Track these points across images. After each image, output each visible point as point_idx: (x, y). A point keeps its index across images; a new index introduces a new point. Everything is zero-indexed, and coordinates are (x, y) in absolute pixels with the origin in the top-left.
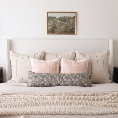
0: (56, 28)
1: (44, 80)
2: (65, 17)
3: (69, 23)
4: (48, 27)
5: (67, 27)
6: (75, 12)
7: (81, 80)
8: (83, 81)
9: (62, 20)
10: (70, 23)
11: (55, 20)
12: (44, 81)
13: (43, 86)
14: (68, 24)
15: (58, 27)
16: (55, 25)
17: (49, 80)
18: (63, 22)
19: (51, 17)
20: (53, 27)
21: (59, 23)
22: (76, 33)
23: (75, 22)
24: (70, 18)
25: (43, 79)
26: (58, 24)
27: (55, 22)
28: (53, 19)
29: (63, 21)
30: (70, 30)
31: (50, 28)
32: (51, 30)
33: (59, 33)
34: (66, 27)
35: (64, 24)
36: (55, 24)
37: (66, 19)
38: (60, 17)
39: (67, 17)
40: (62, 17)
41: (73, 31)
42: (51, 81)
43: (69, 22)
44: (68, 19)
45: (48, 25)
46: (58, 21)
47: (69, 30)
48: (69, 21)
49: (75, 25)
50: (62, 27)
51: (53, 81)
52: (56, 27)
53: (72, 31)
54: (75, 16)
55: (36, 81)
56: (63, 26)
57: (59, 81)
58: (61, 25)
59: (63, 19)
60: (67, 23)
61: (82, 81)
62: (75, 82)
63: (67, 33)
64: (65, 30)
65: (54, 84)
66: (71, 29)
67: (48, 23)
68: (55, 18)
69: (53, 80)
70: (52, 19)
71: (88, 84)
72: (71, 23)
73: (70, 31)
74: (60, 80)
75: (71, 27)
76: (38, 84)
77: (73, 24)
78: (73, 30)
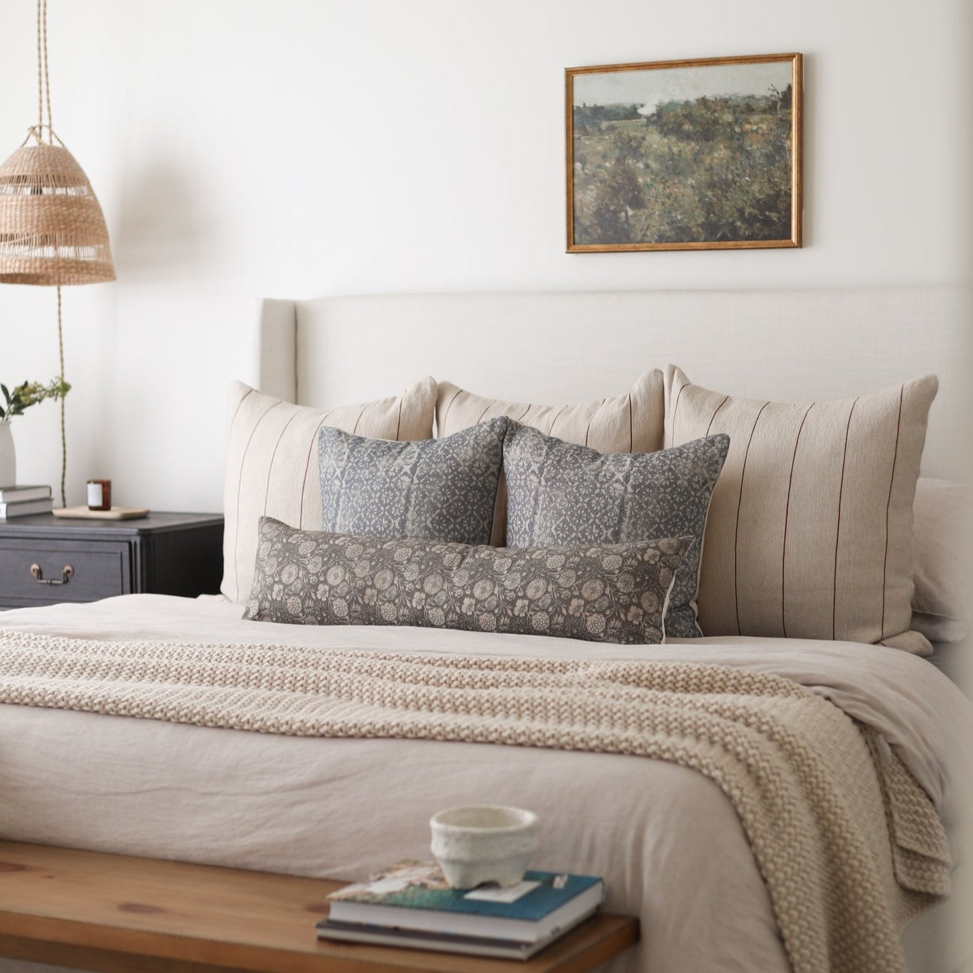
0: (637, 203)
1: (331, 580)
2: (703, 102)
3: (741, 148)
4: (578, 197)
5: (725, 186)
6: (789, 57)
7: (565, 593)
8: (580, 597)
9: (687, 127)
10: (749, 154)
11: (629, 128)
12: (325, 582)
13: (324, 616)
14: (733, 158)
15: (654, 194)
16: (630, 177)
17: (360, 583)
18: (688, 148)
19: (598, 112)
20: (616, 191)
21: (660, 158)
22: (794, 239)
23: (789, 138)
24: (747, 108)
25: (325, 573)
26: (654, 165)
27: (632, 148)
28: (612, 128)
29: (687, 137)
30: (748, 210)
31: (588, 197)
32: (598, 213)
33: (662, 238)
34: (712, 185)
35: (697, 159)
36: (630, 161)
37: (716, 122)
38: (672, 104)
39: (725, 103)
40: (687, 103)
41: (774, 216)
42: (373, 586)
43: (736, 141)
44: (728, 117)
45: (571, 175)
46: (655, 140)
47: (741, 211)
48: (744, 134)
49: (787, 170)
50: (687, 189)
51: (379, 592)
52: (636, 187)
53: (767, 222)
54: (790, 88)
55: (280, 582)
56: (690, 181)
57: (422, 590)
58: (674, 167)
59: (689, 117)
60: (721, 153)
61: (567, 602)
62: (519, 603)
63: (724, 238)
64: (709, 208)
65: (388, 610)
66: (758, 204)
67: (571, 158)
68: (632, 113)
69: (384, 579)
70: (604, 125)
71: (618, 624)
72: (756, 147)
73: (750, 221)
74: (428, 588)
75: (756, 187)
76: (293, 605)
77: (770, 158)
78: (773, 208)
